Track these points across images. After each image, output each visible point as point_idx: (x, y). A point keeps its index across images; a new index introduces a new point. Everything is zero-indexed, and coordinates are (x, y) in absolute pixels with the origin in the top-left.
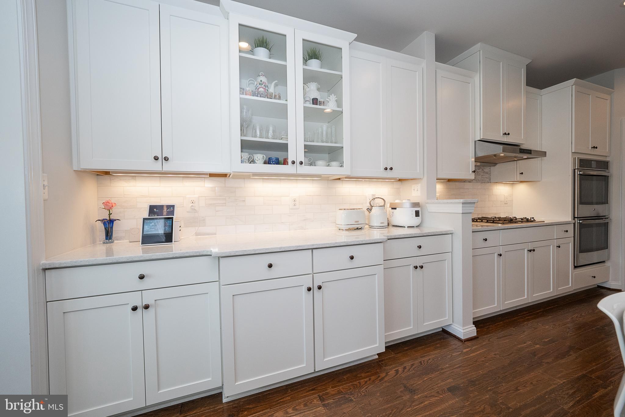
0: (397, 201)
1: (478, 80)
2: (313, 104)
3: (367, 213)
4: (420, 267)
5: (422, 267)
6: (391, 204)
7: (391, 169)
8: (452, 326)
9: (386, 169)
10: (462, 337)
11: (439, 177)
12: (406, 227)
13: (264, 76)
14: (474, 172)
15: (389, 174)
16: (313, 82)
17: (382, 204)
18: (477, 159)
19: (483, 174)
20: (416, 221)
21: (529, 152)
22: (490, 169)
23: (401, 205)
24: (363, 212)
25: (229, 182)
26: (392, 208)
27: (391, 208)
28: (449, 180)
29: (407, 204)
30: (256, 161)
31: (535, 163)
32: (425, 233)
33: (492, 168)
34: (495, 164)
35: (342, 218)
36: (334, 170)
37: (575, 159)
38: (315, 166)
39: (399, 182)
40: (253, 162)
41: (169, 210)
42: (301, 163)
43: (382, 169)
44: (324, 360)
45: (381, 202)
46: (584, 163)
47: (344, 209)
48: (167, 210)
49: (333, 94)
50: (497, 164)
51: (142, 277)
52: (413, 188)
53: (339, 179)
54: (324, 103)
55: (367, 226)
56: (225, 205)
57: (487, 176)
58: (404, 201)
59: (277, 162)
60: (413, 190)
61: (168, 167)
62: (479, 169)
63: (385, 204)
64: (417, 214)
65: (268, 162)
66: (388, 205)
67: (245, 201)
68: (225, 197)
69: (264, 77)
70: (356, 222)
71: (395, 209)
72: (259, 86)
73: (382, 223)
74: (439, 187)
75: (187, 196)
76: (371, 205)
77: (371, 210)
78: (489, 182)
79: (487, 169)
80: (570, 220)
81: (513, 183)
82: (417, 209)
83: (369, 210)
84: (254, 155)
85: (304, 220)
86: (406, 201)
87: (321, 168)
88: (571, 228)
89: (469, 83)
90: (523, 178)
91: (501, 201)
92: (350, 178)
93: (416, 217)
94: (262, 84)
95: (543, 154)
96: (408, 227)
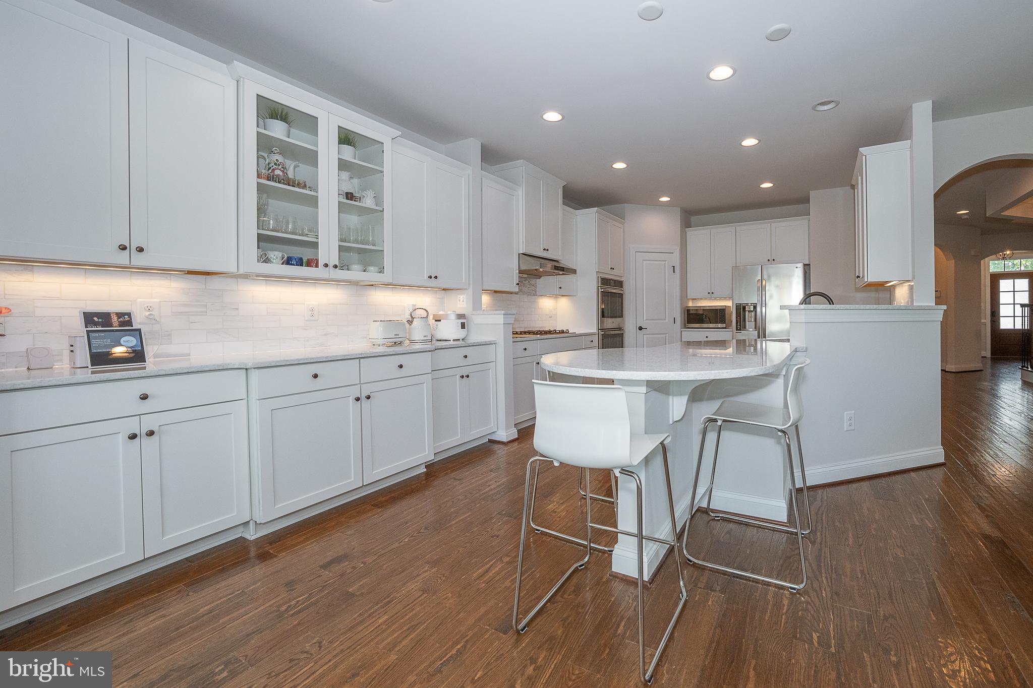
0: (441, 313)
1: (521, 193)
2: (347, 198)
3: (407, 325)
4: (466, 376)
5: (468, 376)
6: (434, 315)
7: (436, 277)
8: (497, 433)
9: (430, 277)
10: (505, 440)
11: (484, 288)
12: (452, 340)
13: (280, 154)
14: (518, 284)
15: (433, 282)
16: (345, 171)
17: (425, 316)
18: (521, 272)
19: (529, 286)
20: (461, 334)
21: (562, 269)
22: (536, 281)
23: (446, 317)
24: (404, 324)
25: (215, 283)
26: (436, 321)
27: (434, 321)
28: (495, 292)
29: (453, 317)
30: (272, 259)
31: (569, 278)
32: (471, 344)
33: (538, 280)
34: (540, 277)
35: (377, 333)
36: (372, 275)
37: (598, 277)
38: (348, 270)
39: (444, 292)
40: (267, 261)
41: (121, 319)
42: (335, 267)
43: (426, 277)
44: (374, 472)
45: (424, 314)
46: (605, 281)
47: (381, 321)
48: (118, 319)
49: (371, 190)
50: (541, 276)
51: (144, 397)
52: (459, 299)
53: (373, 285)
54: (360, 198)
55: (407, 341)
56: (205, 313)
57: (533, 288)
58: (449, 312)
59: (300, 263)
60: (458, 301)
61: (139, 260)
62: (525, 281)
63: (427, 316)
64: (463, 326)
65: (288, 262)
66: (431, 317)
67: (237, 309)
68: (205, 303)
69: (281, 156)
70: (396, 335)
71: (440, 321)
72: (275, 166)
73: (425, 336)
74: (485, 299)
75: (139, 300)
76: (411, 316)
77: (412, 322)
78: (535, 295)
79: (533, 281)
80: (596, 331)
81: (556, 296)
82: (463, 321)
83: (410, 322)
84: (269, 252)
85: (326, 335)
86: (452, 312)
87: (355, 274)
88: (595, 338)
89: (513, 196)
90: (562, 292)
91: (546, 315)
92: (387, 285)
93: (462, 328)
94: (279, 165)
95: (574, 271)
96: (453, 340)
